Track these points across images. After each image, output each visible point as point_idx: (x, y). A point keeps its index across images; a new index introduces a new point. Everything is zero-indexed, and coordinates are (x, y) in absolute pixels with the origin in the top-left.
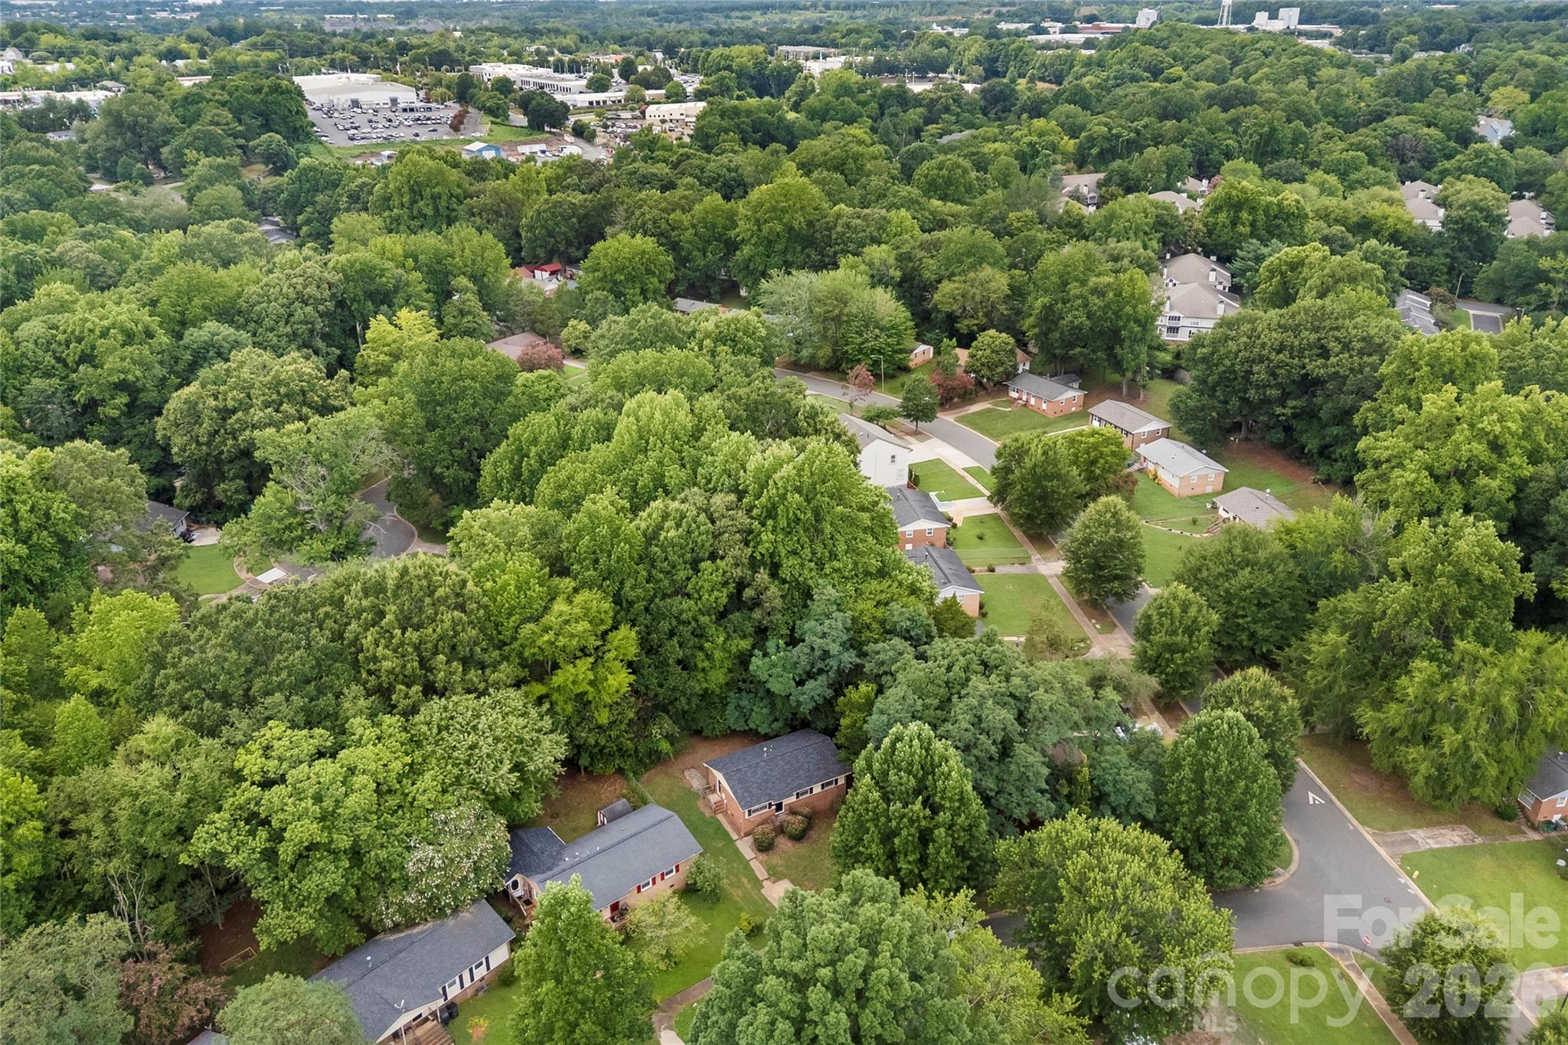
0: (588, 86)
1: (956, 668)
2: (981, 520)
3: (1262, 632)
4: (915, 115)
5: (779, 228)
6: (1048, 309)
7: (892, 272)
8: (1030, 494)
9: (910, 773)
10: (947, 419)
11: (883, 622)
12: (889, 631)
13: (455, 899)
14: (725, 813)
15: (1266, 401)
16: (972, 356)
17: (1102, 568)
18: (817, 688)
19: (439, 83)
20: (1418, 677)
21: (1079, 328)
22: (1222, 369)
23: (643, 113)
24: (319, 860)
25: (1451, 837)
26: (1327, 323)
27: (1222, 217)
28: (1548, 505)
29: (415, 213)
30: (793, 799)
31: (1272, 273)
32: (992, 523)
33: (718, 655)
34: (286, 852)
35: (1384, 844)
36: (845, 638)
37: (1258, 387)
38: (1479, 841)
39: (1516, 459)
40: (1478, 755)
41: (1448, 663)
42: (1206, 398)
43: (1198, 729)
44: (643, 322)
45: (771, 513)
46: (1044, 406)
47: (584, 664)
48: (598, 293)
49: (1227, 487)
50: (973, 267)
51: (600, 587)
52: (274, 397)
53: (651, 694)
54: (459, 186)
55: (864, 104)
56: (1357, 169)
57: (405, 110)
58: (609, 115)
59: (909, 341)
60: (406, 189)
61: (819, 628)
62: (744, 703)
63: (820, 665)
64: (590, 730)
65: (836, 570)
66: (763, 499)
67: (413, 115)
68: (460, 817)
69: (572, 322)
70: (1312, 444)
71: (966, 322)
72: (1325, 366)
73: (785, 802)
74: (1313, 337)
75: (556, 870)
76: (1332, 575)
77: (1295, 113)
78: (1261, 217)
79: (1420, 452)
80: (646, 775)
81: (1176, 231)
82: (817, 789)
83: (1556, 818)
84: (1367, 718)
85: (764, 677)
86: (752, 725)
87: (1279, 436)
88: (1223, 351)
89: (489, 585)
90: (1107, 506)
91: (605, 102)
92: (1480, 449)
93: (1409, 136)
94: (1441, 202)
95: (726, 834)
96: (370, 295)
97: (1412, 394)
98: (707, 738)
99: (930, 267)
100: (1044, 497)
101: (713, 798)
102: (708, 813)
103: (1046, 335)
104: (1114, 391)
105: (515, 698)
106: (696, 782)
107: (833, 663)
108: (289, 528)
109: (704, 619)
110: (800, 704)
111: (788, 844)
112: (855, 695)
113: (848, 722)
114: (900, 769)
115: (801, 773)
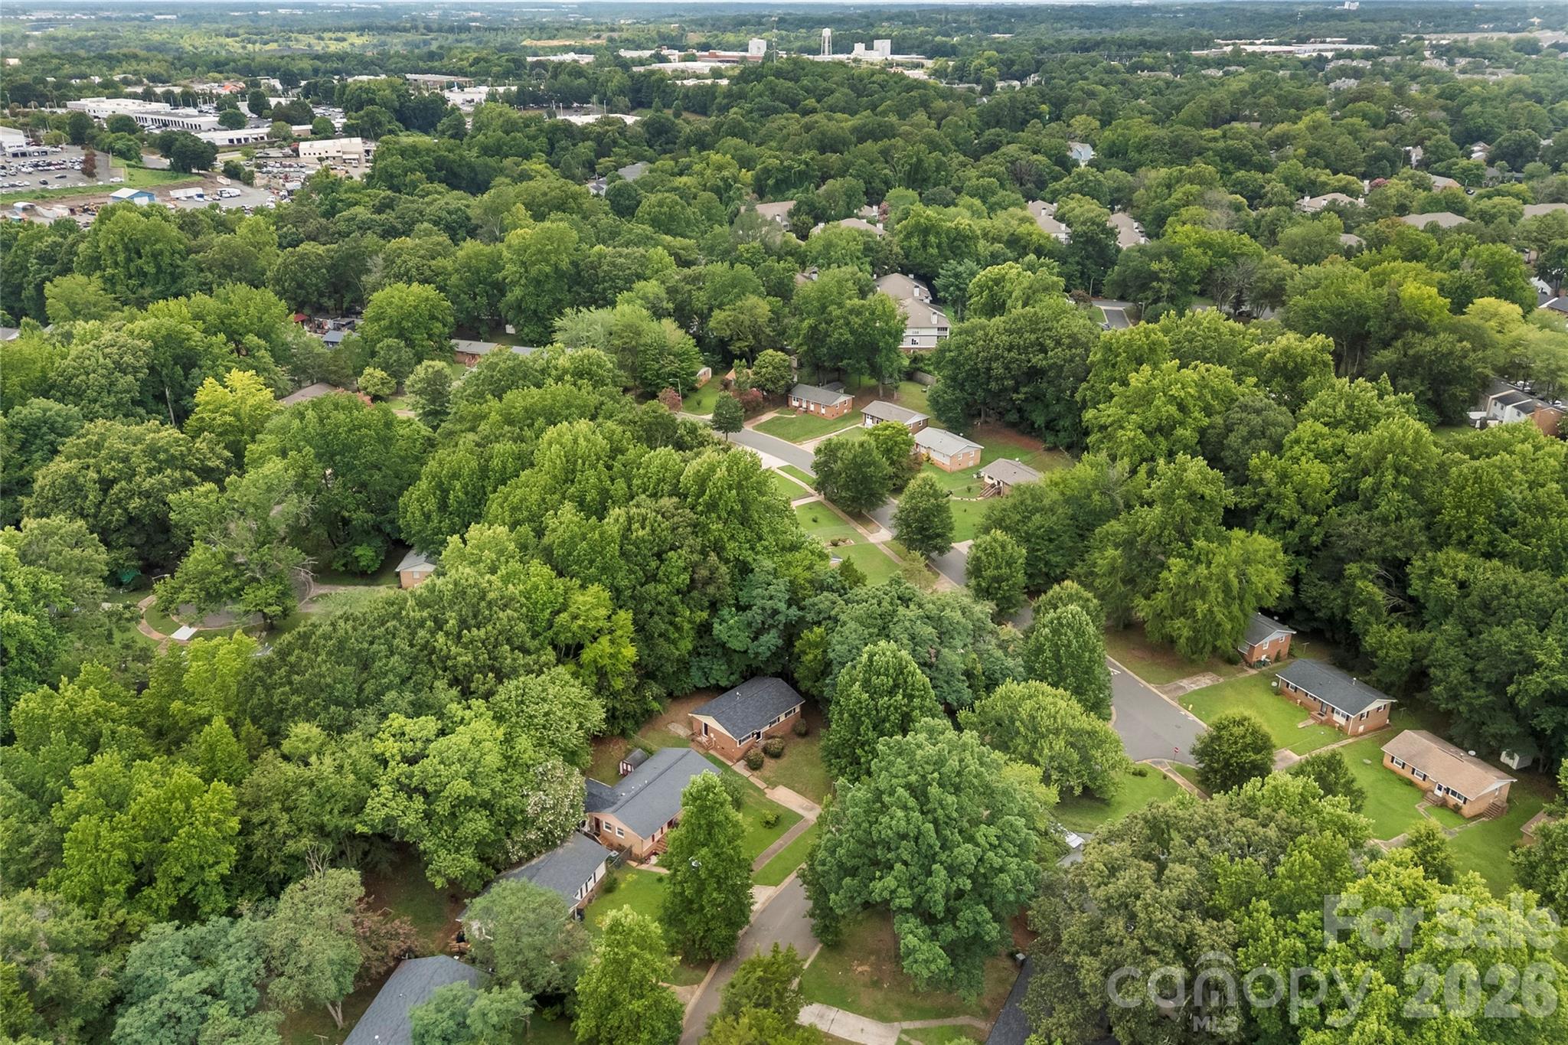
0: (221, 122)
1: (885, 604)
2: (810, 507)
3: (1055, 559)
4: (585, 148)
5: (548, 269)
6: (814, 329)
7: (665, 305)
8: (854, 480)
9: (887, 676)
10: (748, 427)
11: (811, 582)
12: (821, 587)
13: (563, 831)
14: (715, 749)
15: (1004, 390)
16: (756, 374)
17: (926, 530)
18: (771, 640)
19: (43, 122)
20: (1175, 570)
21: (846, 343)
22: (967, 367)
23: (296, 151)
24: (466, 812)
25: (1205, 681)
26: (1041, 326)
27: (915, 241)
28: (1222, 443)
30: (767, 728)
31: (981, 288)
32: (819, 509)
33: (687, 626)
34: (442, 808)
35: (1165, 693)
36: (787, 597)
37: (997, 379)
38: (1221, 680)
39: (1196, 414)
40: (1219, 616)
41: (1191, 557)
42: (958, 393)
43: (1052, 622)
45: (712, 506)
46: (823, 411)
47: (604, 641)
48: (390, 341)
49: (984, 462)
50: (738, 297)
51: (599, 581)
52: (154, 463)
53: (645, 663)
54: (180, 242)
55: (534, 138)
56: (994, 193)
57: (15, 155)
58: (258, 153)
59: (696, 366)
60: (120, 247)
61: (766, 593)
62: (705, 664)
63: (770, 621)
65: (765, 548)
66: (706, 497)
67: (29, 161)
68: (554, 768)
70: (1040, 420)
71: (738, 344)
72: (1046, 358)
73: (762, 731)
74: (1033, 337)
75: (619, 803)
76: (1092, 512)
77: (933, 145)
78: (945, 240)
79: (1134, 416)
81: (880, 255)
82: (782, 718)
83: (1263, 657)
84: (1142, 609)
85: (724, 637)
86: (713, 682)
87: (1013, 417)
88: (966, 353)
89: (521, 587)
90: (924, 480)
91: (246, 140)
92: (1173, 409)
93: (1024, 162)
94: (1061, 218)
95: (722, 763)
96: (177, 359)
97: (1117, 374)
98: (677, 697)
99: (700, 299)
100: (866, 480)
101: (702, 739)
102: (701, 751)
103: (813, 351)
104: (872, 394)
105: (563, 671)
106: (681, 731)
107: (781, 618)
108: (226, 581)
109: (676, 598)
110: (757, 654)
111: (773, 761)
112: (812, 637)
113: (810, 657)
114: (878, 674)
115: (769, 707)
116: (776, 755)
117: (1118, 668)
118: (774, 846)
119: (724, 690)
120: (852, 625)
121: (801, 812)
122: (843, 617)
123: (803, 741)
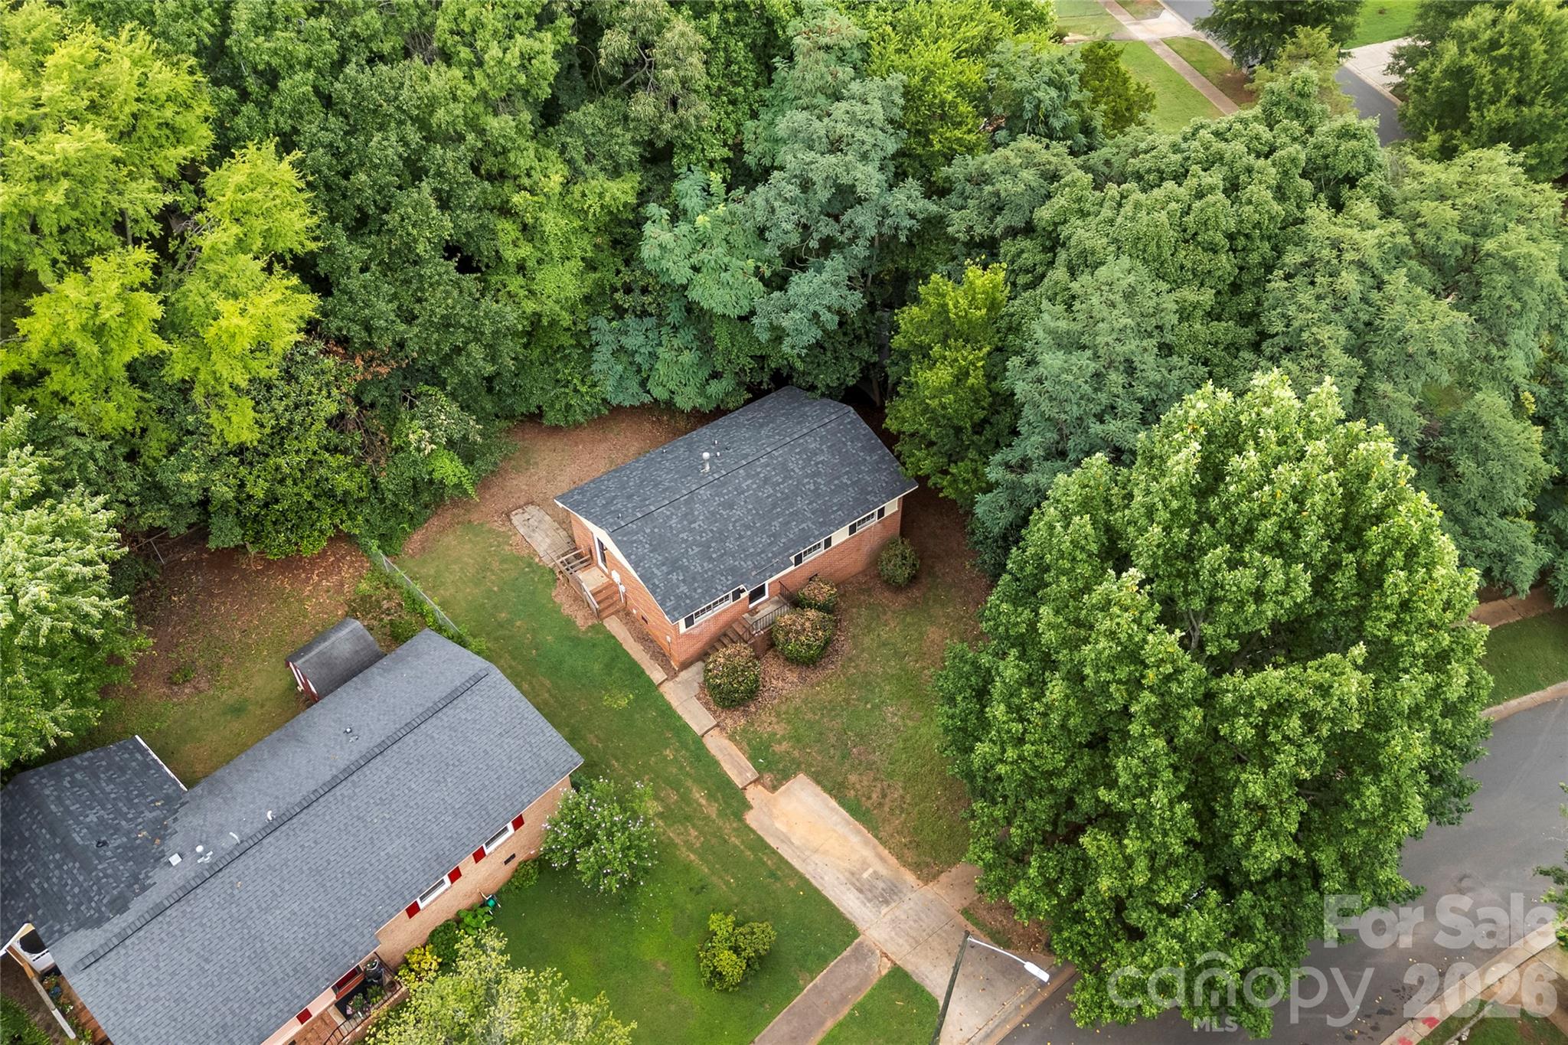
1: (1259, 192)
11: (981, 99)
14: (626, 614)
30: (790, 570)
33: (553, 223)
36: (892, 147)
53: (385, 343)
61: (820, 127)
62: (631, 342)
63: (826, 228)
73: (770, 579)
75: (139, 907)
80: (417, 537)
82: (841, 537)
85: (680, 273)
86: (660, 393)
95: (635, 671)
98: (556, 429)
101: (590, 580)
102: (582, 621)
106: (541, 542)
107: (863, 218)
109: (498, 125)
110: (778, 335)
111: (792, 676)
112: (956, 299)
113: (942, 375)
114: (1241, 537)
115: (800, 503)
116: (807, 662)
119: (702, 418)
120: (1118, 271)
121: (850, 903)
122: (1081, 234)
123: (902, 598)
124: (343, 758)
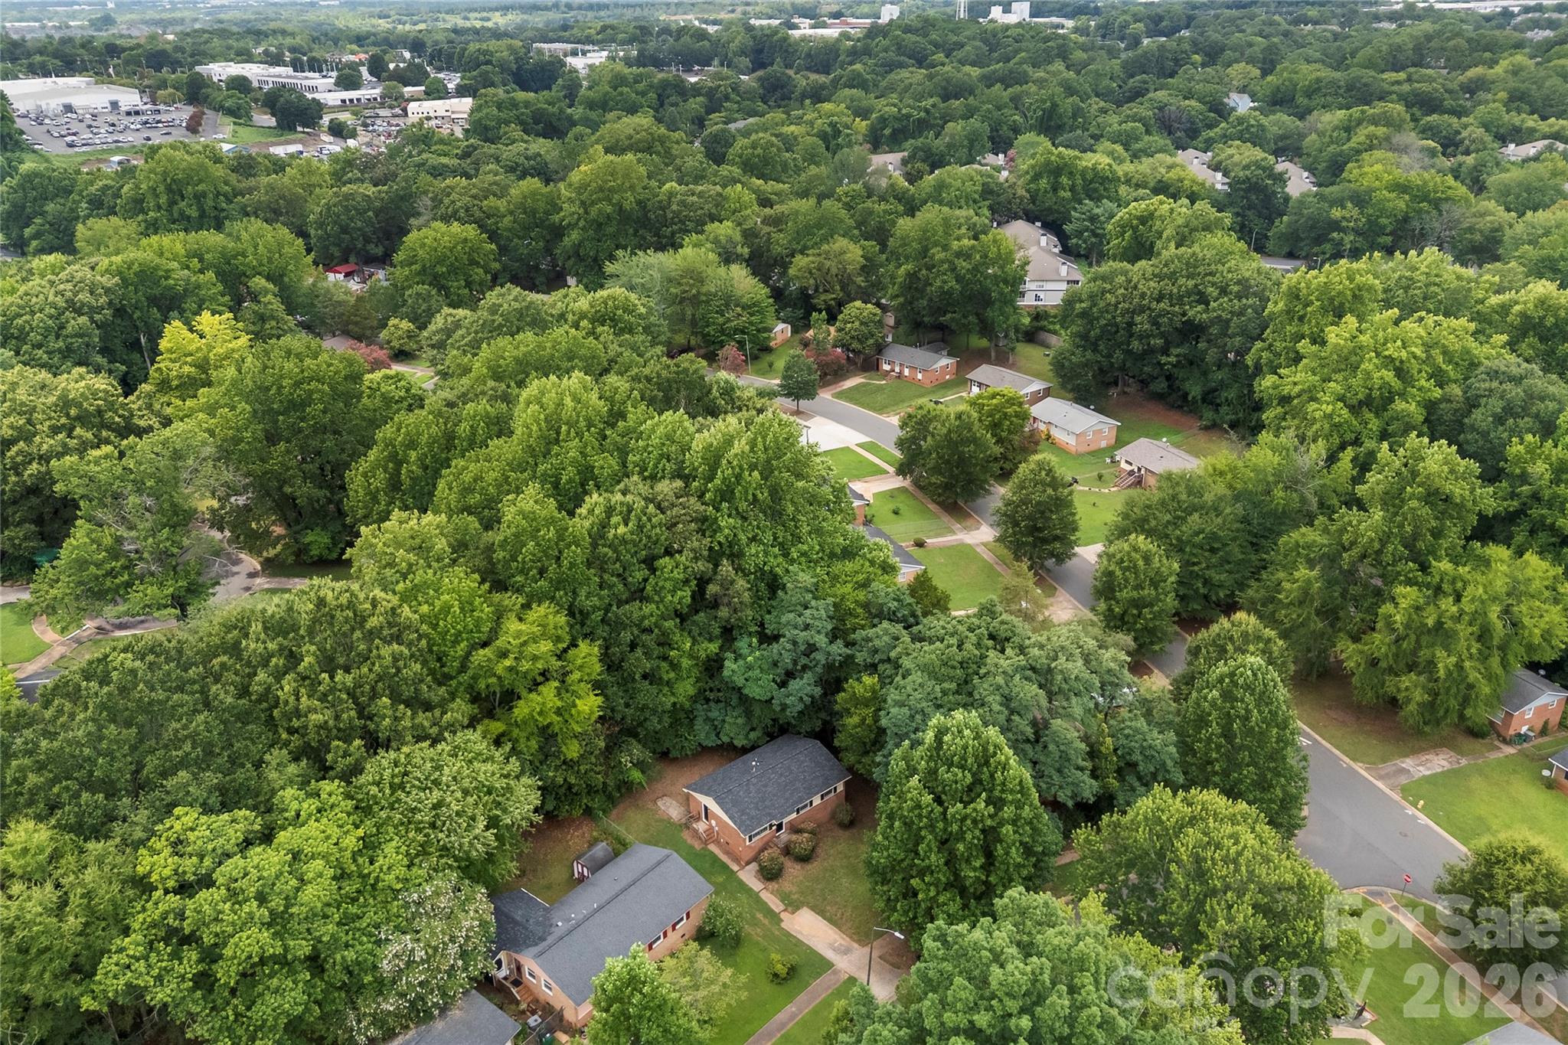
0: (337, 84)
1: (968, 646)
2: (892, 494)
3: (1217, 577)
4: (695, 104)
5: (609, 209)
6: (912, 276)
7: (739, 249)
8: (948, 462)
9: (963, 767)
10: (825, 395)
11: (866, 606)
12: (877, 614)
13: (444, 995)
14: (717, 842)
15: (1150, 351)
16: (840, 330)
17: (1040, 530)
18: (804, 687)
19: (163, 85)
20: (1404, 604)
21: (950, 293)
22: (1103, 322)
23: (405, 110)
24: (271, 976)
25: (1438, 762)
26: (1201, 269)
27: (1043, 183)
28: (1462, 424)
29: (176, 215)
30: (794, 815)
31: (1123, 227)
32: (902, 497)
33: (686, 663)
34: (226, 973)
35: (1380, 778)
36: (830, 627)
37: (1141, 338)
38: (1464, 762)
39: (1423, 382)
40: (1473, 676)
41: (1428, 586)
42: (1089, 354)
43: (1221, 680)
44: (506, 306)
45: (726, 494)
46: (920, 376)
47: (549, 690)
48: (420, 288)
49: (1120, 443)
50: (825, 239)
51: (553, 598)
52: (63, 420)
53: (618, 717)
54: (226, 183)
55: (643, 94)
56: (1137, 139)
57: (129, 114)
58: (368, 113)
59: (770, 321)
60: (161, 188)
61: (800, 620)
62: (714, 714)
63: (804, 661)
64: (557, 769)
65: (804, 554)
66: (718, 481)
67: (139, 119)
68: (437, 894)
69: (393, 322)
70: (1195, 390)
71: (823, 297)
72: (1207, 311)
73: (785, 821)
74: (1191, 283)
75: (550, 940)
76: (1273, 514)
77: (1070, 90)
78: (1079, 182)
79: (1332, 385)
80: (614, 812)
81: (1002, 198)
82: (817, 801)
83: (1524, 729)
84: (1349, 653)
85: (739, 681)
86: (726, 739)
87: (1161, 386)
88: (1102, 304)
89: (425, 609)
90: (1040, 464)
91: (359, 100)
92: (1389, 375)
93: (1173, 108)
94: (1215, 167)
95: (725, 867)
96: (153, 301)
97: (1306, 329)
98: (676, 759)
99: (780, 241)
100: (962, 461)
101: (701, 826)
102: (697, 846)
103: (911, 303)
104: (982, 357)
105: (475, 740)
106: (673, 810)
107: (820, 657)
108: (111, 573)
109: (669, 624)
110: (784, 707)
111: (798, 866)
112: (859, 689)
113: (854, 720)
114: (951, 765)
115: (798, 784)
116: (804, 859)
117: (1307, 736)
118: (781, 1016)
119: (744, 751)
120: (917, 677)
121: (829, 955)
122: (906, 663)
123: (847, 833)
124: (618, 887)
